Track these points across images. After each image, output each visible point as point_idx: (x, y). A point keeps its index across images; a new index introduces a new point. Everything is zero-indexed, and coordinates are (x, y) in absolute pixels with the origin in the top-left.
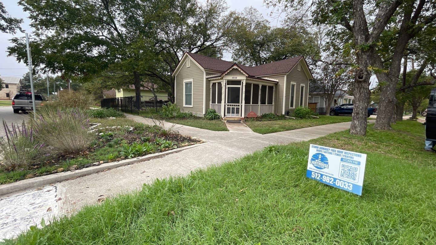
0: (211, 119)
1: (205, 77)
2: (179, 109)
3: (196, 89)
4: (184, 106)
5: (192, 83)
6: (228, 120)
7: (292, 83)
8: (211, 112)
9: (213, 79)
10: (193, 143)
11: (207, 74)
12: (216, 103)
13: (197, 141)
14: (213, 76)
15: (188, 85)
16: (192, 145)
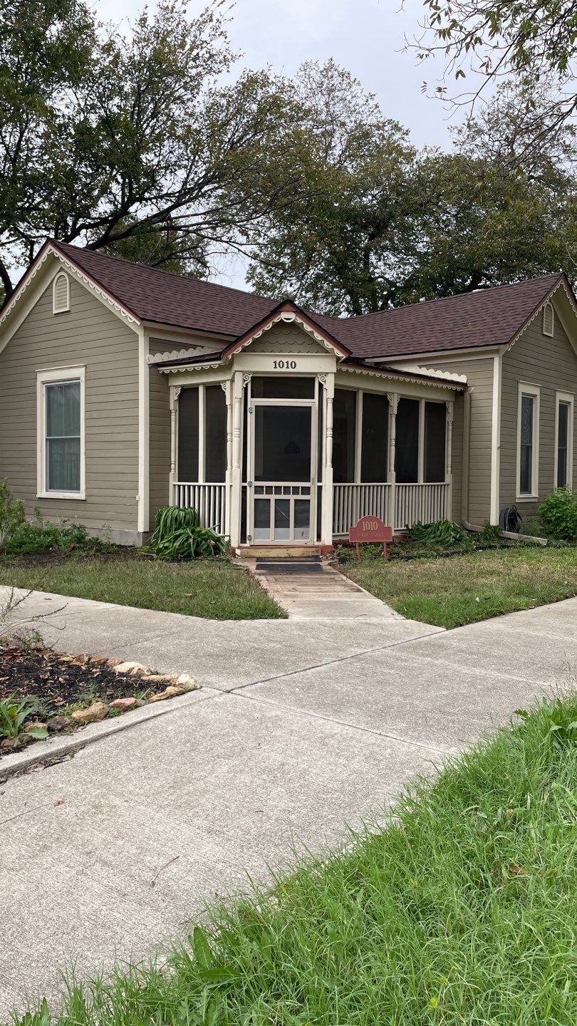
0: (184, 556)
1: (144, 358)
2: (21, 509)
3: (103, 414)
4: (42, 492)
5: (78, 385)
6: (259, 559)
7: (523, 389)
8: (178, 523)
9: (182, 368)
10: (128, 701)
11: (155, 346)
12: (201, 482)
13: (149, 683)
14: (184, 354)
15: (62, 395)
16: (128, 709)
